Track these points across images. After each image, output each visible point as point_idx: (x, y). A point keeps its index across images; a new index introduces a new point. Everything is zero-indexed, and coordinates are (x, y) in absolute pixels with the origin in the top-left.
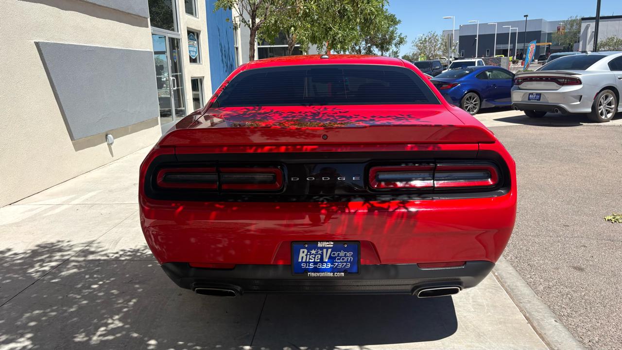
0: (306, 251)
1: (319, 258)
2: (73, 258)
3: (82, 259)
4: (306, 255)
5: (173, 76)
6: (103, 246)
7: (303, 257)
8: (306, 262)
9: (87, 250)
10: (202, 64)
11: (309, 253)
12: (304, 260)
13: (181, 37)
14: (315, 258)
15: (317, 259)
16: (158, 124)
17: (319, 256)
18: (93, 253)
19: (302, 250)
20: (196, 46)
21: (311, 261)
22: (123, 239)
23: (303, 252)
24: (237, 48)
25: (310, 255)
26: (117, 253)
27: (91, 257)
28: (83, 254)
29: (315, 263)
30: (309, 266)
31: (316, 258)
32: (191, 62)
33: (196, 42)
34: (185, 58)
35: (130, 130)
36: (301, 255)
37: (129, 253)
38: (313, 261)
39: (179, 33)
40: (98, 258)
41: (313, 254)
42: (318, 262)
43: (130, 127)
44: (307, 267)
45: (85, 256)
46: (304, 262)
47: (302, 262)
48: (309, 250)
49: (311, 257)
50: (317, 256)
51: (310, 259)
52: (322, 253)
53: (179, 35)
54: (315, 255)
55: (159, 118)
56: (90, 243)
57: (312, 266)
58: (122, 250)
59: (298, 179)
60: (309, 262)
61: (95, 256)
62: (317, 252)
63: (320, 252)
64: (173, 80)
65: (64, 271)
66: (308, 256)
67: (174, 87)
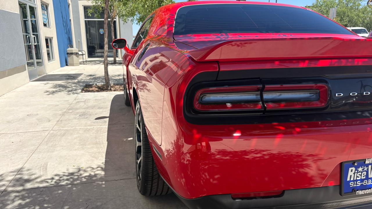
0: (354, 169)
1: (365, 175)
2: (10, 189)
3: (21, 188)
4: (354, 174)
5: (33, 35)
6: (34, 173)
7: (351, 176)
8: (354, 181)
9: (20, 178)
10: (51, 28)
11: (356, 172)
12: (352, 179)
13: (37, 6)
14: (361, 175)
15: (363, 177)
16: (26, 70)
17: (365, 173)
18: (28, 181)
19: (350, 169)
20: (46, 15)
21: (358, 179)
22: (49, 164)
23: (352, 171)
24: (70, 20)
25: (357, 173)
26: (53, 179)
27: (29, 186)
28: (18, 183)
29: (362, 180)
30: (357, 184)
31: (363, 175)
32: (44, 26)
33: (46, 12)
34: (40, 22)
35: (7, 74)
36: (350, 173)
37: (65, 178)
38: (360, 178)
39: (36, 3)
40: (36, 185)
41: (360, 172)
42: (364, 179)
43: (7, 72)
44: (355, 186)
45: (22, 185)
46: (352, 181)
47: (350, 181)
48: (357, 168)
49: (358, 175)
50: (363, 173)
51: (357, 177)
52: (368, 169)
53: (35, 5)
54: (362, 172)
55: (26, 65)
56: (20, 171)
57: (359, 184)
58: (56, 175)
59: (342, 95)
60: (357, 180)
61: (31, 185)
62: (363, 169)
63: (366, 169)
64: (34, 37)
65: (8, 204)
66: (356, 174)
67: (35, 43)
